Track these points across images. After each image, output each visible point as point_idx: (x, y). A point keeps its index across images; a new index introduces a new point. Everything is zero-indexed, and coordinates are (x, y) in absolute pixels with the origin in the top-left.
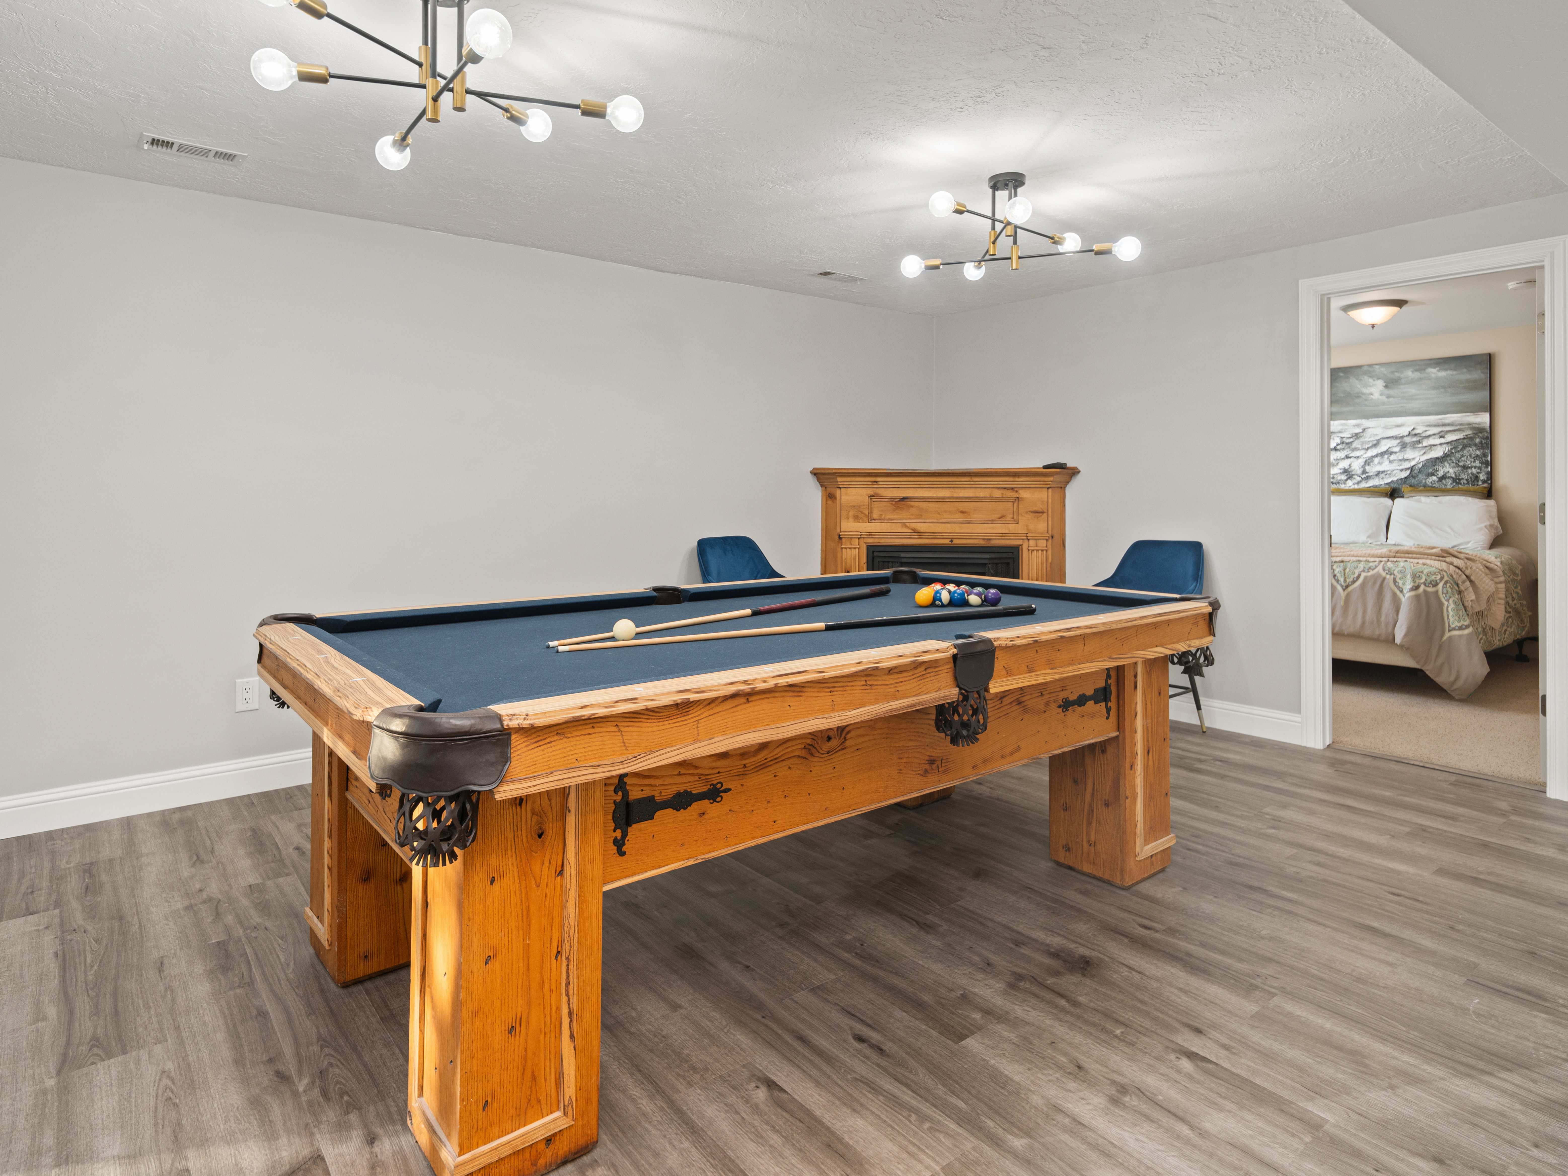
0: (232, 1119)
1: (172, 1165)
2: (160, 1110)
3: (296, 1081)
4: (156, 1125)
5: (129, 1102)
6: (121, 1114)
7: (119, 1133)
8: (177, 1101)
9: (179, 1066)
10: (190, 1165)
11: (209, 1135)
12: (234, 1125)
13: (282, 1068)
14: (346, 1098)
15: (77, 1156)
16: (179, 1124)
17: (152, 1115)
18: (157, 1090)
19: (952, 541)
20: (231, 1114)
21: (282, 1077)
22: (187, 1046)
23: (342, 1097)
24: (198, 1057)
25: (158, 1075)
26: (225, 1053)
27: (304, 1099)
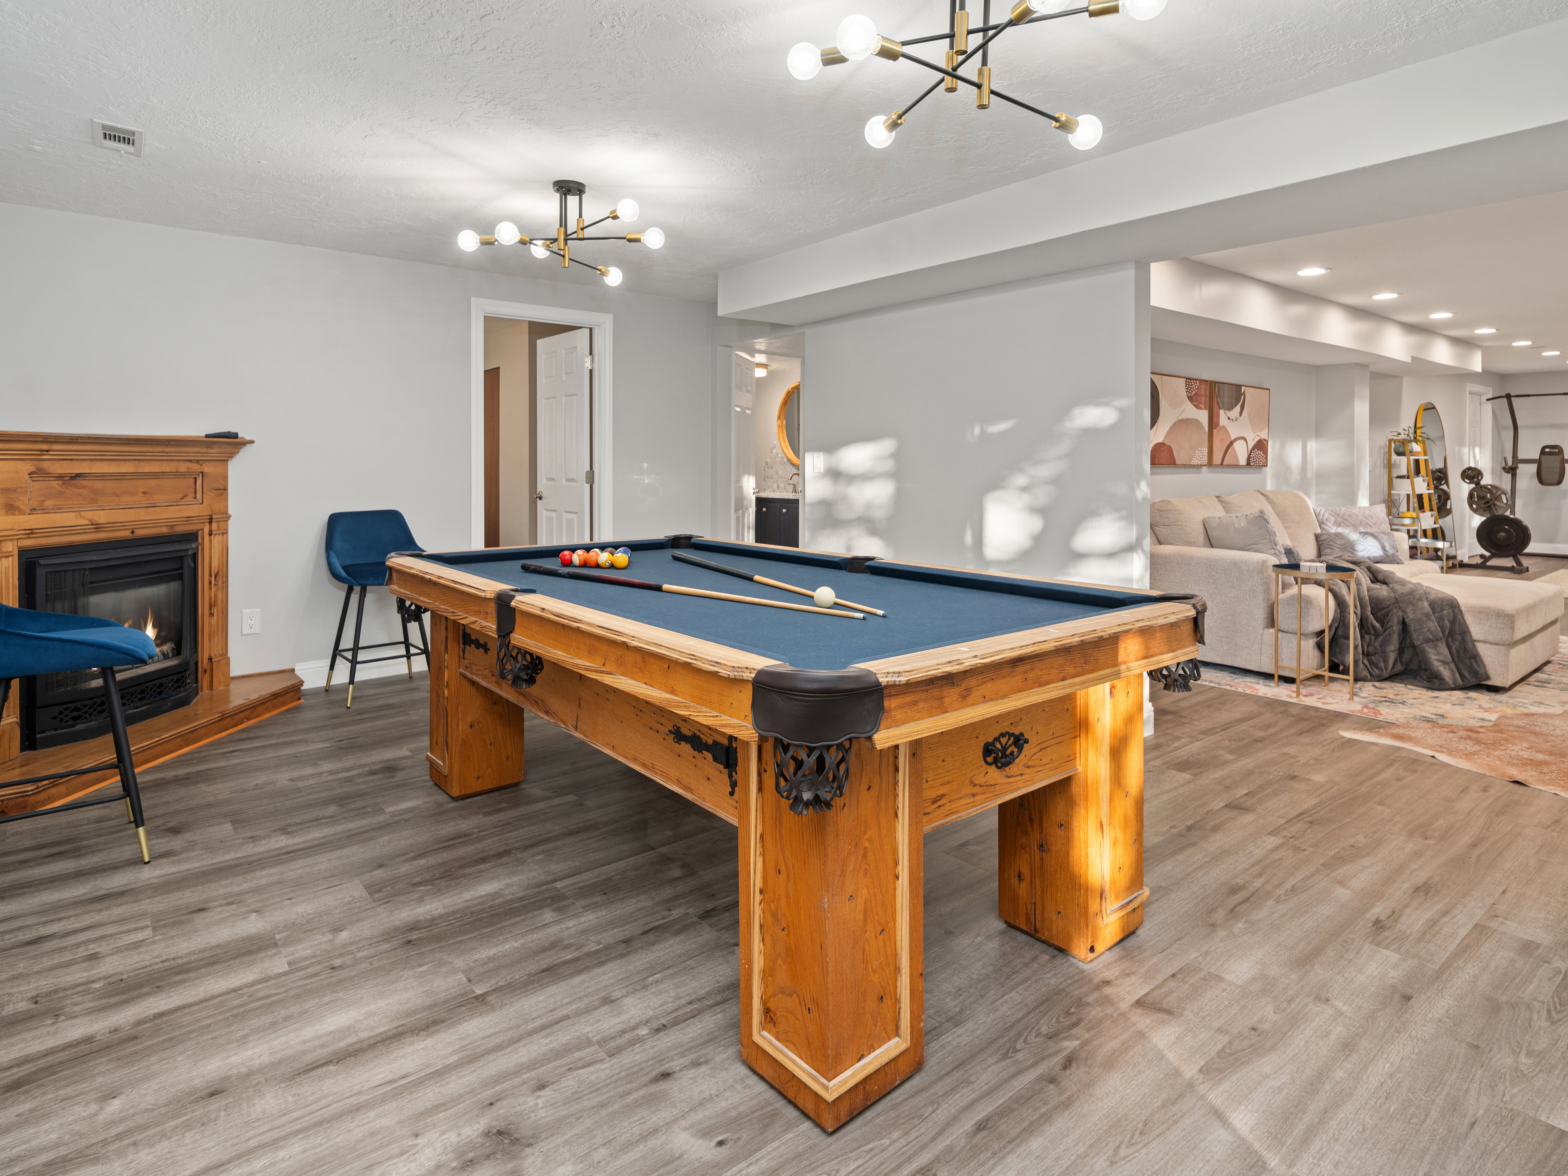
0: (1136, 1071)
1: (1203, 1083)
2: (1159, 1131)
3: (1068, 1051)
4: (1176, 1122)
5: (1166, 1164)
6: (1183, 1160)
7: (1202, 1144)
8: (1140, 1125)
9: (1098, 1154)
10: (1195, 1072)
11: (1161, 1076)
12: (1142, 1065)
13: (1058, 1067)
14: (1073, 1010)
15: (1245, 1160)
16: (1163, 1106)
17: (1168, 1133)
18: (1138, 1151)
19: (133, 532)
20: (1131, 1074)
21: (1068, 1063)
22: (1065, 1165)
23: (1073, 1013)
24: (1075, 1146)
25: (1119, 1164)
26: (1060, 1123)
27: (1087, 1036)
